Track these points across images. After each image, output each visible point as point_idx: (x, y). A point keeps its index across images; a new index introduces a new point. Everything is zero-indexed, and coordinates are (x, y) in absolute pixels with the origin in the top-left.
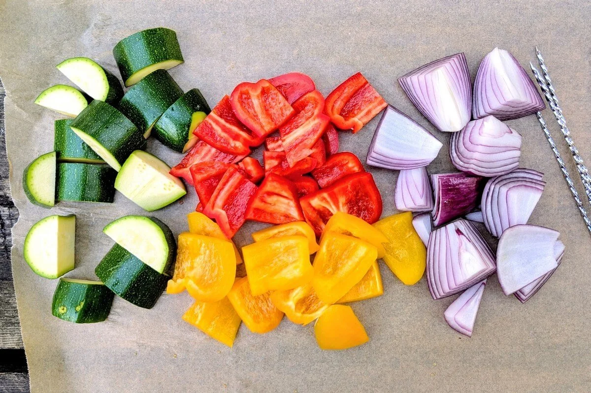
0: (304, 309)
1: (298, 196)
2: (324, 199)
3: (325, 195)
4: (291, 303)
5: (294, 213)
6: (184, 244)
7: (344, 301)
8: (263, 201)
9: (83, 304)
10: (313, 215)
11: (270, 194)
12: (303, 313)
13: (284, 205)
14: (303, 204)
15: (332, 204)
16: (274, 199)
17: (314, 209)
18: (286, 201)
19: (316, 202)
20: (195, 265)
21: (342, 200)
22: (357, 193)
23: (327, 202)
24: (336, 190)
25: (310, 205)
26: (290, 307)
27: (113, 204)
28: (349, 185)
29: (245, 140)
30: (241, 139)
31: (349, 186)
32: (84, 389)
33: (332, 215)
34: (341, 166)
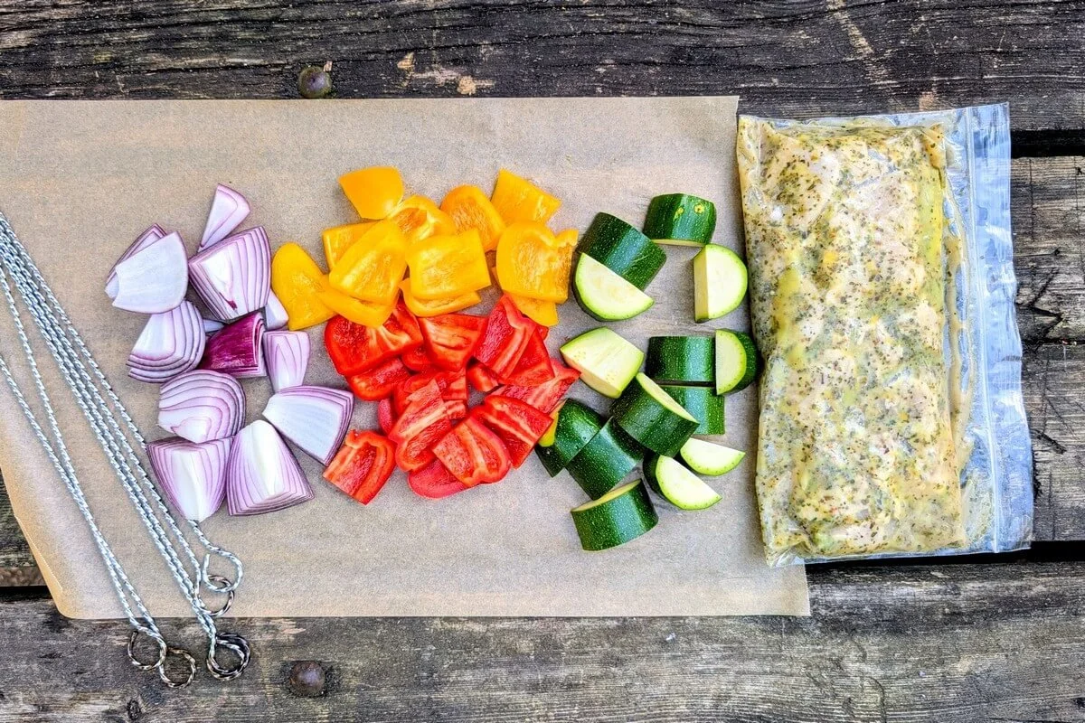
0: (417, 214)
1: (425, 346)
2: (395, 343)
3: (393, 348)
4: (431, 220)
5: (431, 327)
6: (560, 288)
7: (370, 224)
8: (468, 340)
9: (675, 217)
10: (408, 325)
11: (458, 348)
12: (417, 209)
13: (442, 336)
14: (420, 337)
15: (385, 338)
16: (454, 343)
17: (406, 331)
18: (441, 341)
19: (404, 339)
20: (546, 264)
21: (373, 343)
22: (355, 352)
23: (390, 340)
24: (380, 354)
25: (411, 336)
26: (434, 216)
27: (650, 336)
28: (365, 360)
29: (491, 413)
30: (495, 413)
31: (364, 358)
32: (675, 118)
33: (385, 325)
34: (375, 384)
